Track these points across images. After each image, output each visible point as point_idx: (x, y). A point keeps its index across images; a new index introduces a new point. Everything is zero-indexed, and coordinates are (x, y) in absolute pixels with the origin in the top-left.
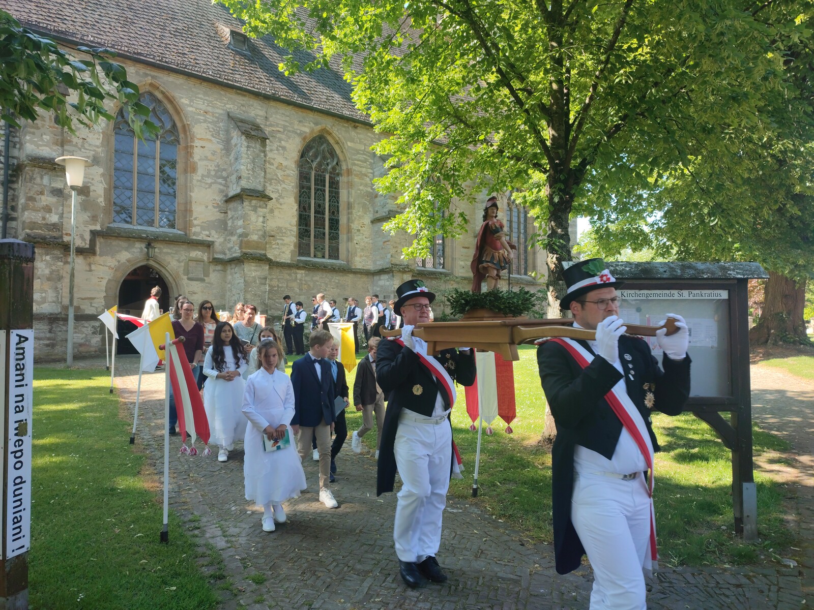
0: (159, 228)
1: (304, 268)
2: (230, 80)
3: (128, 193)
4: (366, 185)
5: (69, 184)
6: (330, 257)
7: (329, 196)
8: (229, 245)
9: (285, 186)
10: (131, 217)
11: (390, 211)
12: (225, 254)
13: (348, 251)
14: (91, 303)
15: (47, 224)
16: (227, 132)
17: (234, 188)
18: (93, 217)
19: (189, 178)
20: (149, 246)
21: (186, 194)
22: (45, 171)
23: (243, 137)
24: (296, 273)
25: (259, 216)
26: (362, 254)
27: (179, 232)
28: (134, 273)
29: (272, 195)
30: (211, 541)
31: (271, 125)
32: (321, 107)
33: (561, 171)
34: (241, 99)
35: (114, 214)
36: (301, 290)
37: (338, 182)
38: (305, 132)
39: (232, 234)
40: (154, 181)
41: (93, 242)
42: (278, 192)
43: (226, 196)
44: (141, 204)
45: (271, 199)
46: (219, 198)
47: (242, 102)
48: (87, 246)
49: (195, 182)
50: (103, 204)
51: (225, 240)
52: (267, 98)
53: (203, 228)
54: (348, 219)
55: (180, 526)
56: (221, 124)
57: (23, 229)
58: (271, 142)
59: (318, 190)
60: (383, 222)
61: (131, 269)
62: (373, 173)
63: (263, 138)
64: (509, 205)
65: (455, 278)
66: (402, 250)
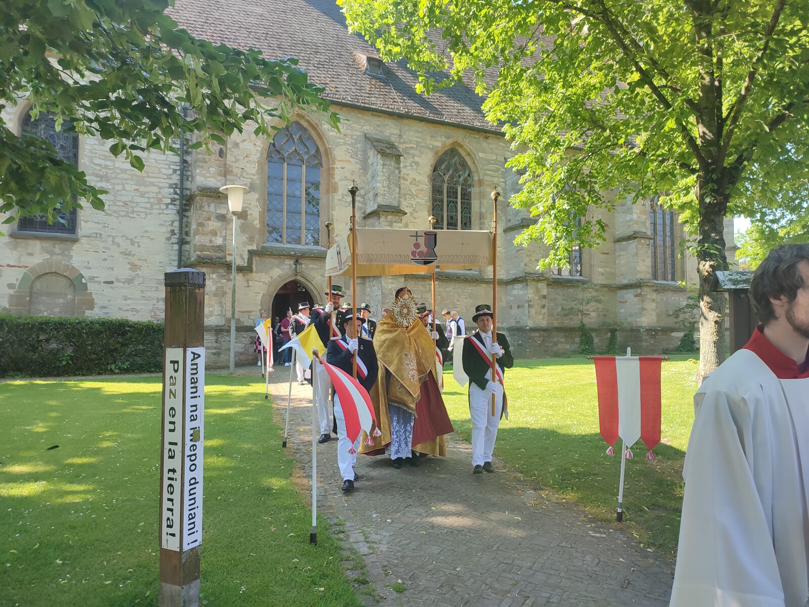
0: (305, 245)
2: (366, 103)
3: (278, 215)
5: (231, 210)
7: (462, 208)
9: (419, 200)
10: (281, 236)
11: (523, 219)
14: (249, 316)
15: (214, 246)
16: (365, 152)
17: (372, 205)
18: (250, 238)
19: (331, 197)
20: (297, 262)
21: (329, 212)
22: (212, 199)
23: (379, 156)
27: (323, 249)
28: (285, 287)
29: (406, 210)
30: (355, 546)
31: (405, 142)
32: (453, 121)
33: (714, 170)
34: (377, 120)
35: (267, 234)
37: (470, 193)
38: (437, 147)
40: (301, 202)
41: (250, 261)
42: (412, 206)
43: (364, 213)
44: (290, 225)
45: (406, 214)
46: (358, 216)
47: (377, 123)
48: (246, 264)
49: (336, 201)
50: (258, 226)
52: (401, 116)
55: (327, 529)
56: (359, 145)
57: (195, 252)
58: (404, 158)
59: (450, 202)
60: (516, 231)
61: (282, 284)
62: (505, 182)
63: (398, 155)
64: (652, 206)
65: (593, 286)
66: (538, 261)
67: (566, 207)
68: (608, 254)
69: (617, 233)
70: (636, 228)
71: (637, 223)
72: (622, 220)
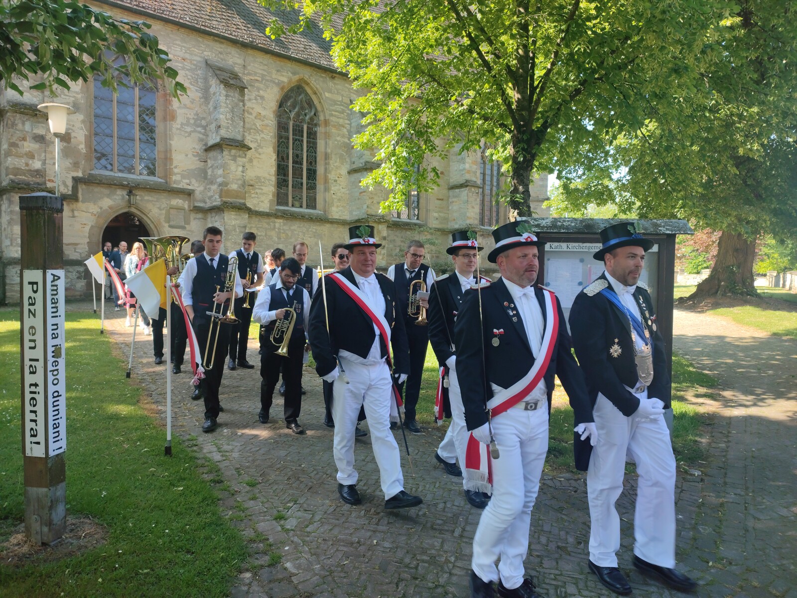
0: (139, 175)
1: (282, 217)
2: (207, 27)
3: (108, 140)
4: (343, 136)
5: (52, 131)
6: (308, 207)
7: (307, 147)
8: (209, 194)
9: (264, 136)
10: (111, 165)
11: (367, 162)
12: (206, 203)
13: (325, 201)
14: (75, 249)
15: (31, 170)
16: (206, 80)
17: (214, 137)
18: (75, 163)
19: (168, 126)
20: (130, 193)
21: (166, 142)
22: (27, 117)
23: (222, 86)
24: (275, 222)
25: (239, 165)
26: (339, 204)
27: (160, 180)
28: (116, 219)
29: (251, 145)
31: (249, 74)
32: (299, 56)
33: (524, 132)
34: (218, 47)
35: (95, 161)
36: (279, 238)
37: (315, 133)
38: (283, 82)
39: (212, 183)
40: (134, 128)
41: (75, 189)
42: (257, 141)
43: (206, 144)
44: (122, 152)
45: (250, 149)
46: (199, 147)
47: (219, 50)
48: (70, 193)
49: (174, 130)
50: (84, 151)
51: (205, 189)
52: (244, 45)
53: (183, 177)
54: (326, 169)
56: (199, 72)
57: (7, 175)
58: (249, 91)
59: (296, 140)
60: (359, 174)
61: (114, 216)
62: (350, 124)
63: (242, 87)
64: (482, 157)
65: (428, 229)
66: (379, 203)
67: (404, 154)
68: (442, 200)
69: (451, 181)
70: (468, 177)
71: (469, 172)
72: (456, 168)
